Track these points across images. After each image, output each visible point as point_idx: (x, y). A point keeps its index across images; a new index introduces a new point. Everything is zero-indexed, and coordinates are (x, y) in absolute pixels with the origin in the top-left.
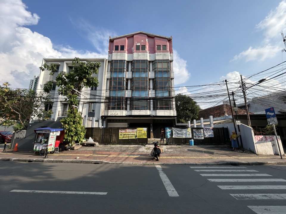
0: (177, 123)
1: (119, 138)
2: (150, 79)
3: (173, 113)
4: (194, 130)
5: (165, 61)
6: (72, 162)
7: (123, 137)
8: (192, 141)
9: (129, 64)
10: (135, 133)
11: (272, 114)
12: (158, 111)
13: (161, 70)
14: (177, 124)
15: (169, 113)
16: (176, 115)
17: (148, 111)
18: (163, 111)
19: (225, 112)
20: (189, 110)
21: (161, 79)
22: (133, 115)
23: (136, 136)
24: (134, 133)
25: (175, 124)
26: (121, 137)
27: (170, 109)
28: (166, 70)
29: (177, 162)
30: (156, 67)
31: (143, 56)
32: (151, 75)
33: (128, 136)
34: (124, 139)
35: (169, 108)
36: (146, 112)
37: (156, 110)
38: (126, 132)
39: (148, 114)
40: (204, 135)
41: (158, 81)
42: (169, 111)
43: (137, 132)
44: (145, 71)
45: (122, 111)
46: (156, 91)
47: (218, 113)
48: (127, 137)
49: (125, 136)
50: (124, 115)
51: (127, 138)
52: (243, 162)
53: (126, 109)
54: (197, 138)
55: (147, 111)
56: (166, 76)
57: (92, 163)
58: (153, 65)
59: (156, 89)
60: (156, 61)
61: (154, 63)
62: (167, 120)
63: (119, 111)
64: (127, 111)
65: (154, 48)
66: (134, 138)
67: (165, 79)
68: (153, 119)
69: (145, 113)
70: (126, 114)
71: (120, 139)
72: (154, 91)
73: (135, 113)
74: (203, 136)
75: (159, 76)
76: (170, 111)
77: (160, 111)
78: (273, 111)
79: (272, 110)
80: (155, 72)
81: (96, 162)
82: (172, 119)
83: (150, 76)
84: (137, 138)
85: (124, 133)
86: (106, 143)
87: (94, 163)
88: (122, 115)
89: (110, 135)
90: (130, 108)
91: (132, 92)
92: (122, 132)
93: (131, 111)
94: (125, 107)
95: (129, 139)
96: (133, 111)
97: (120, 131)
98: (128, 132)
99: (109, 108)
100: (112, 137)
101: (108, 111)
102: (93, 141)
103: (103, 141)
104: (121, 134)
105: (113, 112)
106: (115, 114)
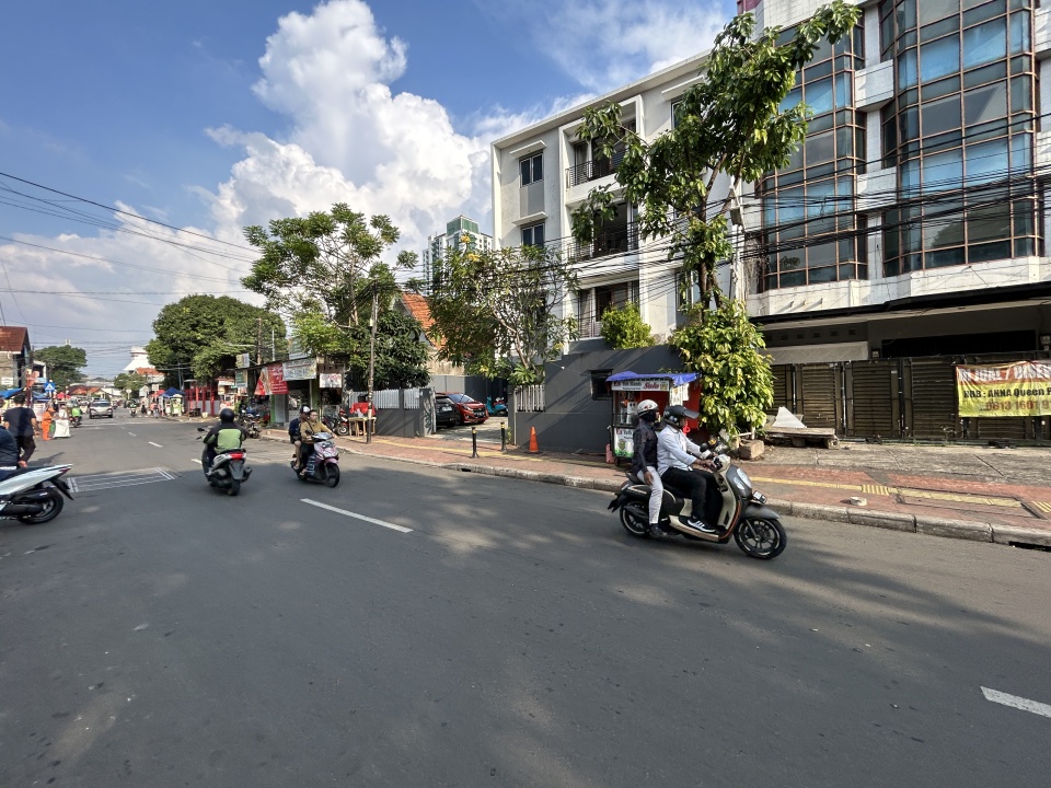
1: (956, 410)
7: (992, 406)
9: (863, 22)
17: (1034, 260)
22: (914, 294)
26: (969, 408)
33: (1026, 398)
34: (999, 413)
36: (1017, 270)
38: (1012, 380)
39: (1031, 281)
44: (1004, 12)
45: (844, 283)
48: (1019, 405)
49: (1007, 399)
50: (856, 303)
51: (1023, 413)
53: (864, 275)
57: (996, 539)
63: (826, 286)
64: (869, 282)
69: (1006, 278)
70: (865, 299)
71: (962, 414)
73: (931, 287)
81: (1034, 538)
83: (1039, 38)
85: (993, 382)
86: (874, 432)
87: (1018, 545)
88: (843, 305)
89: (895, 394)
90: (884, 264)
91: (902, 172)
92: (976, 379)
93: (904, 277)
94: (857, 263)
95: (1040, 419)
96: (914, 275)
97: (962, 375)
98: (1023, 380)
99: (767, 278)
100: (908, 406)
101: (765, 294)
102: (802, 426)
103: (851, 427)
104: (974, 388)
105: (795, 294)
106: (803, 304)
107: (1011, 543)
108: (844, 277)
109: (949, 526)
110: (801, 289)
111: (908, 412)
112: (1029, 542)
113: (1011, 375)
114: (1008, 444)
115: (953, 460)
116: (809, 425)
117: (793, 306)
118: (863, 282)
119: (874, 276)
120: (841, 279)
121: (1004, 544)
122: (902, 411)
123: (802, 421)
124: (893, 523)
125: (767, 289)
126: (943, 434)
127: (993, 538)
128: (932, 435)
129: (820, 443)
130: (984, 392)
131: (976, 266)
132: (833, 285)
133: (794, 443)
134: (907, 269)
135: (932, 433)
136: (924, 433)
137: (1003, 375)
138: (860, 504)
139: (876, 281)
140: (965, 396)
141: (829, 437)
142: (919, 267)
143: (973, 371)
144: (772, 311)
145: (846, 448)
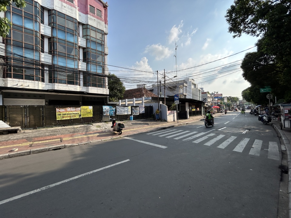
0: (109, 101)
1: (56, 118)
2: (80, 47)
3: (105, 91)
4: (133, 108)
5: (100, 32)
6: (9, 157)
7: (63, 117)
8: (132, 117)
9: (44, 11)
10: (79, 112)
11: (177, 98)
12: (90, 87)
13: (94, 40)
14: (109, 103)
15: (102, 91)
16: (108, 93)
17: (78, 86)
18: (96, 88)
19: (144, 94)
20: (117, 90)
21: (95, 51)
22: (55, 89)
23: (80, 116)
24: (77, 112)
25: (107, 102)
26: (59, 118)
27: (104, 88)
28: (100, 42)
29: (135, 133)
30: (89, 34)
31: (69, 11)
32: (82, 42)
33: (69, 115)
34: (64, 119)
35: (102, 86)
36: (76, 88)
37: (88, 86)
38: (67, 112)
39: (78, 91)
40: (140, 112)
41: (92, 52)
42: (102, 88)
43: (81, 111)
44: (73, 33)
45: (36, 82)
46: (87, 64)
47: (139, 94)
49: (66, 115)
50: (40, 88)
51: (69, 118)
52: (167, 126)
53: (43, 81)
54: (135, 114)
55: (76, 86)
56: (99, 49)
57: (50, 150)
58: (83, 29)
59: (88, 61)
60: (89, 27)
61: (85, 27)
62: (98, 98)
63: (31, 81)
64: (44, 83)
65: (86, 7)
66: (77, 117)
67: (98, 52)
68: (82, 96)
69: (74, 89)
70: (43, 88)
71: (57, 119)
72: (86, 63)
73: (60, 88)
74: (138, 112)
75: (92, 47)
76: (104, 89)
77: (92, 87)
78: (178, 97)
79: (177, 95)
80: (87, 40)
81: (57, 147)
82: (103, 98)
83: (79, 43)
84: (81, 117)
85: (63, 112)
86: (35, 126)
87: (54, 150)
88: (36, 88)
89: (41, 115)
90: (49, 79)
91: (53, 57)
92: (60, 111)
93: (53, 84)
94: (41, 77)
95: (71, 119)
96: (56, 84)
97: (57, 110)
98: (69, 112)
99: (7, 74)
100: (45, 118)
101: (6, 79)
102: (9, 126)
103: (28, 125)
104: (60, 113)
105: (19, 82)
106: (22, 85)
107: (53, 150)
108: (37, 80)
109: (39, 150)
110: (21, 80)
111: (45, 120)
112: (56, 148)
113: (67, 110)
114: (66, 125)
115: (52, 131)
116: (12, 126)
117: (18, 85)
118: (43, 83)
119: (46, 82)
120: (36, 80)
121: (51, 150)
122: (43, 119)
123: (9, 125)
124: (24, 154)
125: (7, 77)
126: (53, 124)
127: (49, 150)
128: (50, 125)
129: (15, 132)
130: (62, 114)
131: (69, 85)
132: (33, 81)
133: (3, 133)
134: (54, 82)
135: (51, 125)
136: (49, 125)
137: (65, 110)
138: (15, 151)
139: (46, 83)
140: (58, 115)
141: (18, 129)
142: (57, 83)
143: (60, 109)
144: (9, 86)
145: (24, 132)
